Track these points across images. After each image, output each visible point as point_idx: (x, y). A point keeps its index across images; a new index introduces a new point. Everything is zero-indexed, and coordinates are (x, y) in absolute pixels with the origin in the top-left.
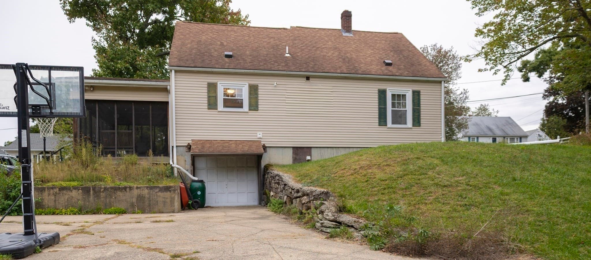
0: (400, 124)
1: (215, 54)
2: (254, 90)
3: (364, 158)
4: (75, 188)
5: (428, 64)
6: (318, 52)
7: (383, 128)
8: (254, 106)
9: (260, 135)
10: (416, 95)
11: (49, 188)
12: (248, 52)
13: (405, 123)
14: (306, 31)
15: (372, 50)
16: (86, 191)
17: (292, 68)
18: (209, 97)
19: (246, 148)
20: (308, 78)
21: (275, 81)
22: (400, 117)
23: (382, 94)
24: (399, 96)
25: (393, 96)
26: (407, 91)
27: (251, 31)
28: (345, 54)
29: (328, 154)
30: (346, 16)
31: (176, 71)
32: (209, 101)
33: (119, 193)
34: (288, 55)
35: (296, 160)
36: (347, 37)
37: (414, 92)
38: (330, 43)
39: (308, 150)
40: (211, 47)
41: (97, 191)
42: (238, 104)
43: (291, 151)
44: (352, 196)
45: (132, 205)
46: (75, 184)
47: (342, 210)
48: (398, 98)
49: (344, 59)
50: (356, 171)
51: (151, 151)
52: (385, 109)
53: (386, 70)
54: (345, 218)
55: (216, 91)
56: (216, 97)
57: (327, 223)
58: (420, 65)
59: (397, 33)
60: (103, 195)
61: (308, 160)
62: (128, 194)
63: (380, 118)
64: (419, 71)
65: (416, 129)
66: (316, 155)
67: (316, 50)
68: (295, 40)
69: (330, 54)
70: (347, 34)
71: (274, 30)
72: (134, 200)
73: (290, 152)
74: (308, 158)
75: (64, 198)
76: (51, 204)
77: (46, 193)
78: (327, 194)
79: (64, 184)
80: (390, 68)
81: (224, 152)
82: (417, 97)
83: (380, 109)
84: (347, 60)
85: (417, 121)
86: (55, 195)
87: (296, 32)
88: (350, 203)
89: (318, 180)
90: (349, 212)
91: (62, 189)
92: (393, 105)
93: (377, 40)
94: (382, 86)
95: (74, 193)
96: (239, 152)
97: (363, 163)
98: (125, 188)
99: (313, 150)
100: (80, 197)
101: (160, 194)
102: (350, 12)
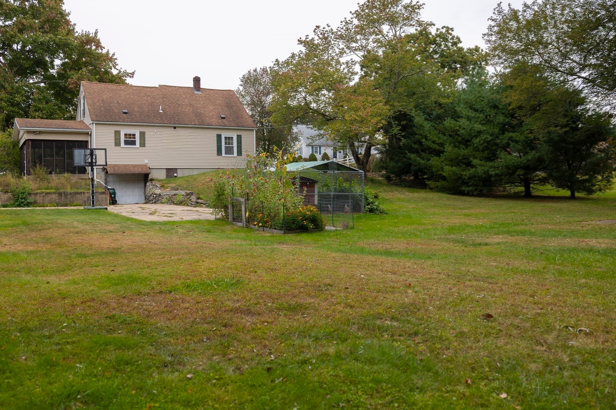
0: (230, 154)
1: (116, 111)
2: (142, 134)
3: (207, 177)
4: (54, 193)
5: (247, 117)
6: (180, 108)
7: (220, 157)
8: (143, 144)
9: (146, 161)
10: (239, 137)
11: (40, 193)
12: (136, 109)
13: (233, 154)
14: (170, 89)
15: (214, 106)
16: (60, 194)
17: (166, 122)
18: (115, 139)
19: (140, 170)
20: (175, 128)
21: (156, 130)
22: (230, 150)
23: (219, 137)
24: (229, 138)
25: (226, 138)
26: (234, 135)
27: (133, 89)
28: (197, 109)
29: (187, 173)
30: (197, 80)
31: (96, 124)
32: (115, 141)
33: (78, 195)
34: (161, 111)
35: (167, 176)
36: (197, 94)
37: (238, 136)
38: (187, 100)
39: (175, 170)
40: (112, 105)
41: (66, 194)
42: (134, 143)
43: (165, 170)
44: (202, 194)
45: (85, 202)
46: (53, 191)
47: (198, 198)
48: (229, 140)
49: (196, 114)
50: (203, 184)
51: (77, 171)
52: (221, 146)
53: (222, 122)
54: (200, 201)
55: (120, 136)
56: (120, 139)
57: (193, 203)
58: (242, 118)
59: (230, 91)
60: (69, 196)
61: (176, 176)
62: (82, 196)
63: (218, 151)
64: (241, 123)
65: (240, 157)
66: (180, 174)
67: (178, 107)
68: (164, 98)
69: (187, 110)
70: (197, 92)
71: (149, 89)
72: (86, 199)
73: (164, 172)
74: (175, 175)
75: (48, 199)
76: (41, 201)
77: (38, 196)
78: (192, 193)
79: (48, 191)
80: (224, 120)
81: (128, 172)
82: (239, 139)
83: (218, 146)
84: (198, 114)
85: (240, 153)
86: (43, 197)
87: (164, 91)
88: (201, 196)
89: (186, 187)
90: (201, 199)
91: (47, 193)
92: (226, 143)
93: (217, 97)
94: (219, 132)
95: (54, 196)
96: (137, 172)
97: (207, 180)
98: (81, 193)
99: (178, 170)
100: (57, 198)
101: (99, 196)
102: (199, 78)
